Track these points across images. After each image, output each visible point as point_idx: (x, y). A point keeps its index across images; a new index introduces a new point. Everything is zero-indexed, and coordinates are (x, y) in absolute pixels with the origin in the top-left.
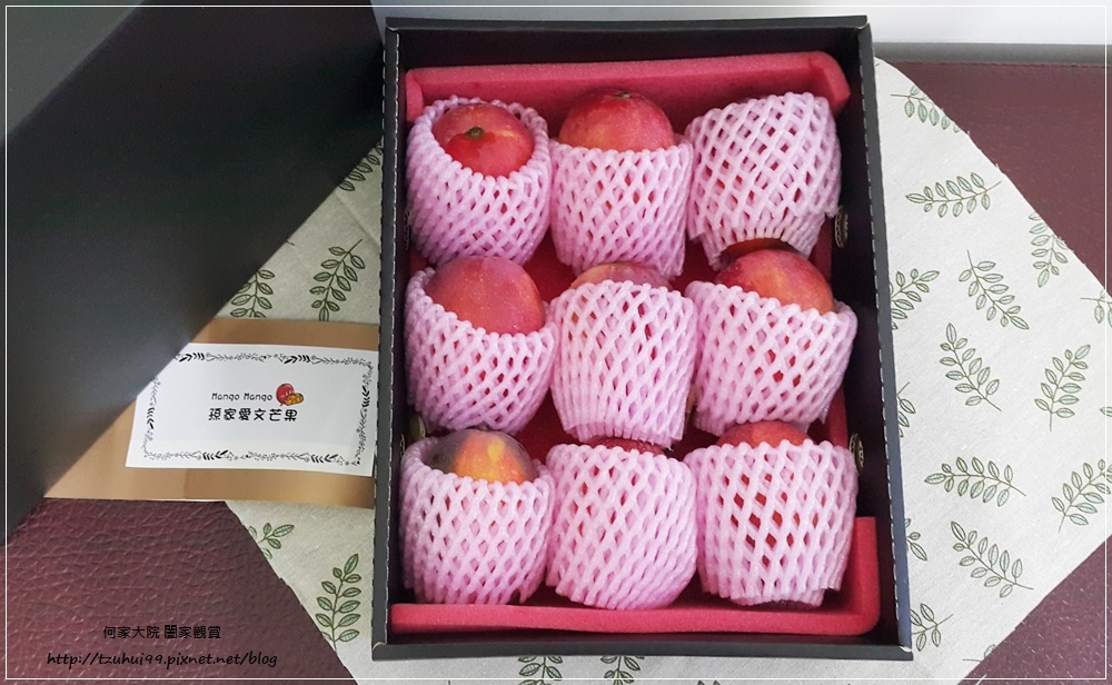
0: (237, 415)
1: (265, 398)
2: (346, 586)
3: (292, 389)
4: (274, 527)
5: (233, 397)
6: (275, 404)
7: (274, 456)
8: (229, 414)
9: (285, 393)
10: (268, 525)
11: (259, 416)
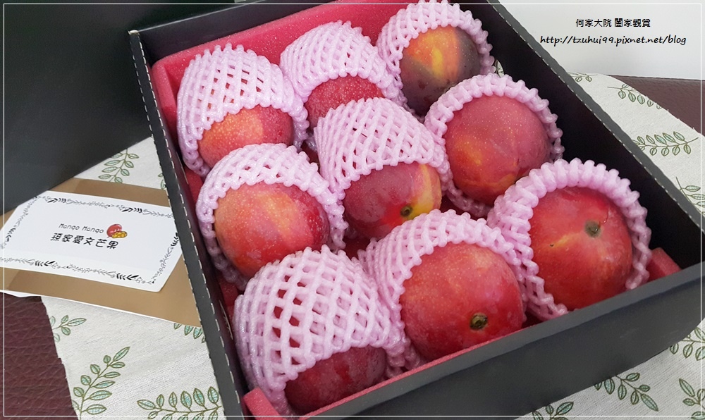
0: (72, 239)
1: (98, 231)
2: (110, 369)
3: (121, 228)
4: (70, 319)
5: (74, 228)
6: (104, 236)
7: (88, 270)
8: (67, 238)
9: (114, 230)
10: (67, 316)
11: (88, 242)
